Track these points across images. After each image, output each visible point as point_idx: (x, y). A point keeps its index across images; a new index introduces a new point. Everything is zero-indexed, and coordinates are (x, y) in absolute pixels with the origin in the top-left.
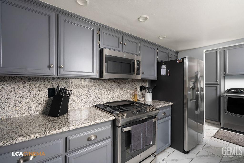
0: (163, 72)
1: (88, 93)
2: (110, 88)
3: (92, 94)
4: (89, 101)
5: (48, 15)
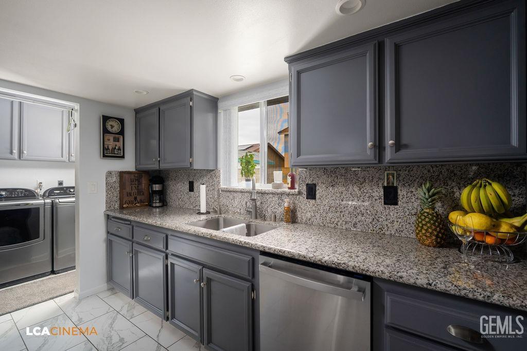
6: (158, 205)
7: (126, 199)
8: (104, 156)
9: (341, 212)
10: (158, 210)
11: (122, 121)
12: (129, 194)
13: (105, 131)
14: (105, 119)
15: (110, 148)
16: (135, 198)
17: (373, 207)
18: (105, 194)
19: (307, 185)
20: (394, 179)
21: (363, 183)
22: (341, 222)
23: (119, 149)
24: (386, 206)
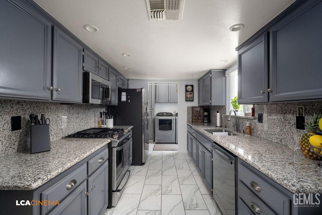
0: (124, 98)
1: (57, 121)
2: (77, 115)
3: (60, 123)
4: (58, 132)
5: (46, 25)
6: (206, 122)
7: (194, 118)
8: (186, 101)
9: (274, 131)
10: (206, 124)
11: (192, 86)
12: (195, 116)
13: (186, 91)
14: (186, 86)
15: (189, 97)
16: (198, 118)
17: (291, 130)
18: (187, 115)
19: (259, 114)
20: (303, 111)
21: (285, 114)
22: (274, 138)
23: (191, 98)
24: (298, 130)
